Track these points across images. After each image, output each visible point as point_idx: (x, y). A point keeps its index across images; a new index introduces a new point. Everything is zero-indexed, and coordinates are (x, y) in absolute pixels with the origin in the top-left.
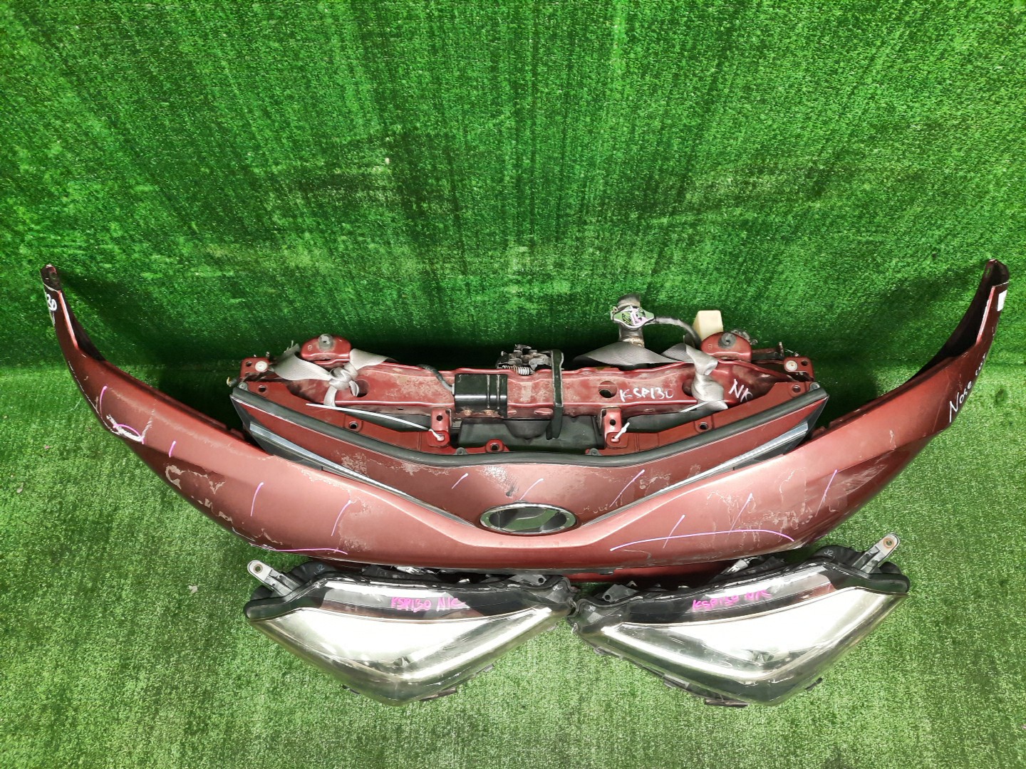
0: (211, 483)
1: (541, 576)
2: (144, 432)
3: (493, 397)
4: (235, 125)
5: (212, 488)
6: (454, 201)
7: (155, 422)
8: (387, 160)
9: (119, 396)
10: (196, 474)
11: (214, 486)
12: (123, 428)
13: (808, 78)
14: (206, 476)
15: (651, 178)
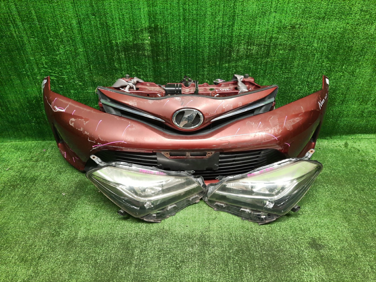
0: (84, 122)
1: (193, 171)
2: (65, 109)
3: (177, 88)
4: (110, 23)
5: (84, 124)
6: (167, 56)
7: (70, 106)
8: (149, 38)
9: (60, 100)
10: (80, 119)
11: (85, 123)
12: (59, 108)
13: (257, 8)
14: (83, 120)
15: (221, 46)
